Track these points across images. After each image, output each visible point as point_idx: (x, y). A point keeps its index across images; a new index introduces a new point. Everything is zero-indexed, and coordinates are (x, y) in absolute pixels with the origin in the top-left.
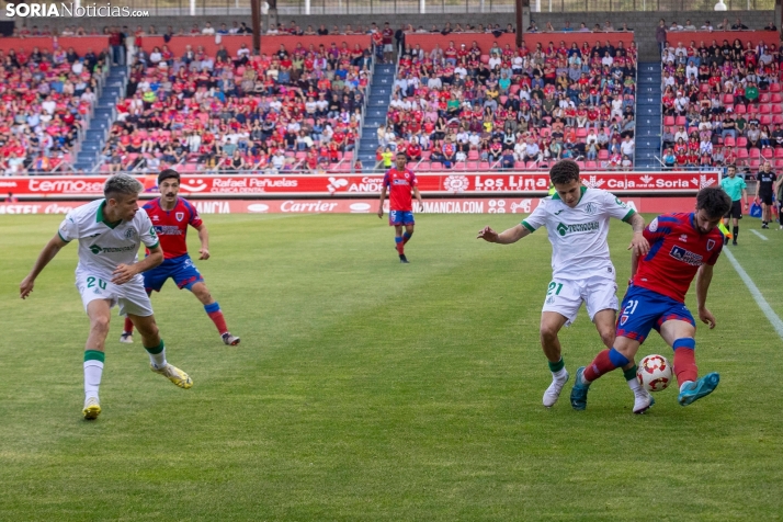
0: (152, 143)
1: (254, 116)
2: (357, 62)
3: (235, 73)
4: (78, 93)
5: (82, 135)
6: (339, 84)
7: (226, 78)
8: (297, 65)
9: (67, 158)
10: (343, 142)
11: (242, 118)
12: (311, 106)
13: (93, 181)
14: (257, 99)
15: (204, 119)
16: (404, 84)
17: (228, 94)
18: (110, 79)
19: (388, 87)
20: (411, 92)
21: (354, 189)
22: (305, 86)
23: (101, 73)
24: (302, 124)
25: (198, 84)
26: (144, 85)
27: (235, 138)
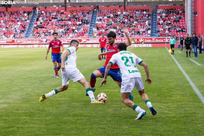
0: (42, 32)
1: (65, 25)
2: (88, 13)
3: (61, 16)
4: (26, 20)
5: (26, 29)
6: (84, 18)
7: (59, 17)
8: (75, 14)
9: (23, 35)
10: (85, 31)
11: (62, 26)
12: (78, 23)
13: (29, 40)
14: (66, 22)
15: (54, 26)
16: (99, 18)
17: (59, 21)
18: (33, 17)
19: (95, 19)
20: (100, 20)
21: (88, 42)
22: (76, 18)
23: (31, 16)
24: (76, 27)
25: (52, 18)
26: (40, 18)
27: (61, 30)
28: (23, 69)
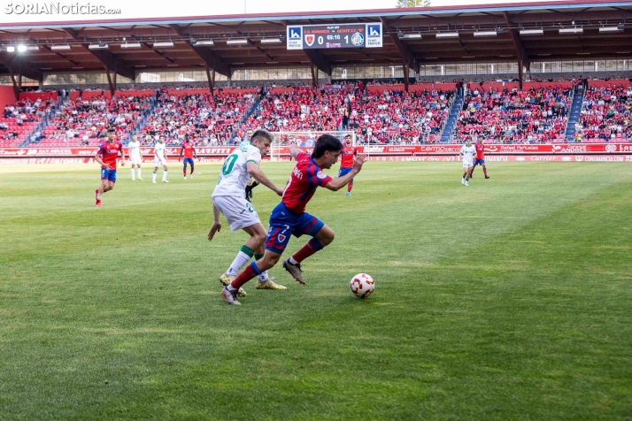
0: (474, 130)
1: (519, 118)
2: (565, 94)
3: (511, 99)
4: (442, 109)
5: (444, 127)
6: (558, 103)
7: (507, 101)
8: (539, 95)
9: (438, 137)
10: (559, 129)
11: (513, 119)
12: (545, 114)
13: (448, 147)
14: (521, 111)
15: (497, 119)
16: (587, 103)
17: (507, 109)
18: (456, 102)
19: (580, 105)
20: (590, 107)
21: (564, 151)
22: (542, 104)
23: (452, 100)
24: (540, 122)
25: (494, 104)
26: (471, 105)
27: (510, 128)
28: (439, 202)
